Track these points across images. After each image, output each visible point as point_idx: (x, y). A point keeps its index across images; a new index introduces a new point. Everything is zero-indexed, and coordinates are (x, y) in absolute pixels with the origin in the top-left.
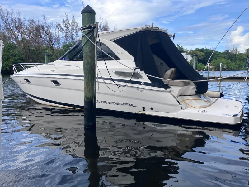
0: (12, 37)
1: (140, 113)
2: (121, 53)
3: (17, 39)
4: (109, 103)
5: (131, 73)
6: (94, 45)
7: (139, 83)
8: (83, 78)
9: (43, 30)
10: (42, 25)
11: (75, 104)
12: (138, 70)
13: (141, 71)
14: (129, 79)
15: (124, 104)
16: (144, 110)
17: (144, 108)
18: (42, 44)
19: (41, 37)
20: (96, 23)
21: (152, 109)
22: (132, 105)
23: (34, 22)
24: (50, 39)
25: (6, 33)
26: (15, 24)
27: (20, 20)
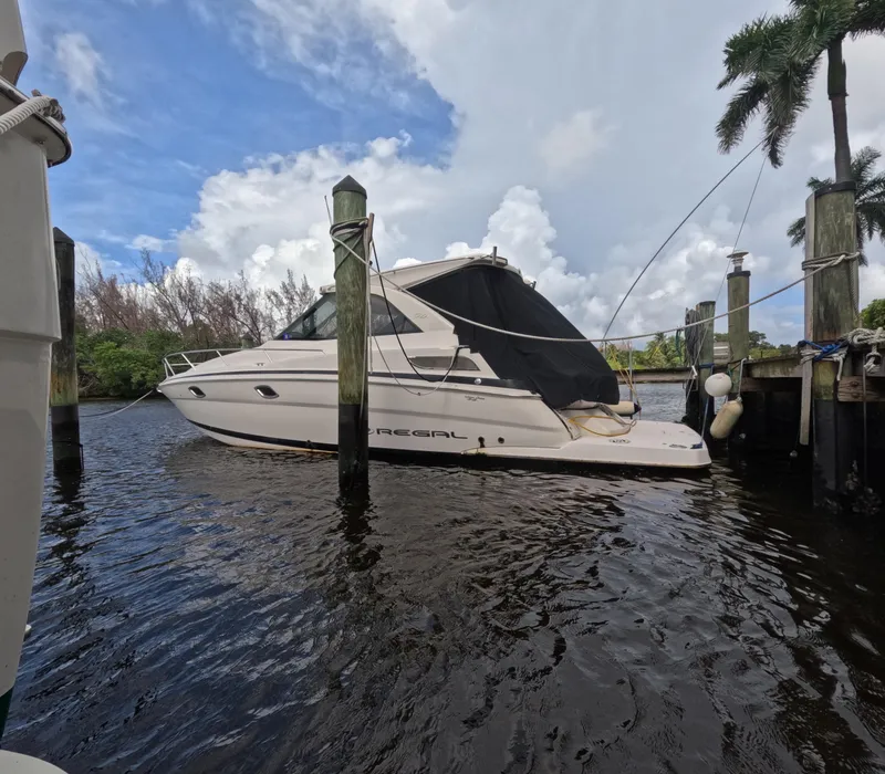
0: (172, 320)
1: (474, 452)
2: (423, 317)
3: (181, 323)
4: (396, 432)
5: (449, 358)
6: (365, 265)
7: (471, 381)
8: (336, 377)
9: (240, 304)
10: (238, 292)
11: (312, 441)
12: (465, 353)
13: (472, 352)
14: (443, 372)
15: (433, 433)
16: (482, 446)
17: (481, 440)
18: (237, 334)
19: (235, 318)
20: (368, 216)
21: (501, 440)
22: (453, 434)
23: (221, 289)
24: (254, 322)
25: (159, 311)
26: (180, 293)
27: (190, 283)
